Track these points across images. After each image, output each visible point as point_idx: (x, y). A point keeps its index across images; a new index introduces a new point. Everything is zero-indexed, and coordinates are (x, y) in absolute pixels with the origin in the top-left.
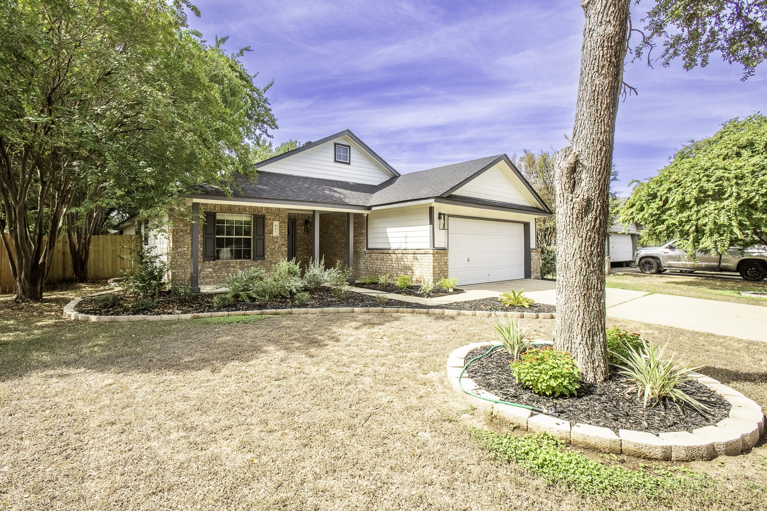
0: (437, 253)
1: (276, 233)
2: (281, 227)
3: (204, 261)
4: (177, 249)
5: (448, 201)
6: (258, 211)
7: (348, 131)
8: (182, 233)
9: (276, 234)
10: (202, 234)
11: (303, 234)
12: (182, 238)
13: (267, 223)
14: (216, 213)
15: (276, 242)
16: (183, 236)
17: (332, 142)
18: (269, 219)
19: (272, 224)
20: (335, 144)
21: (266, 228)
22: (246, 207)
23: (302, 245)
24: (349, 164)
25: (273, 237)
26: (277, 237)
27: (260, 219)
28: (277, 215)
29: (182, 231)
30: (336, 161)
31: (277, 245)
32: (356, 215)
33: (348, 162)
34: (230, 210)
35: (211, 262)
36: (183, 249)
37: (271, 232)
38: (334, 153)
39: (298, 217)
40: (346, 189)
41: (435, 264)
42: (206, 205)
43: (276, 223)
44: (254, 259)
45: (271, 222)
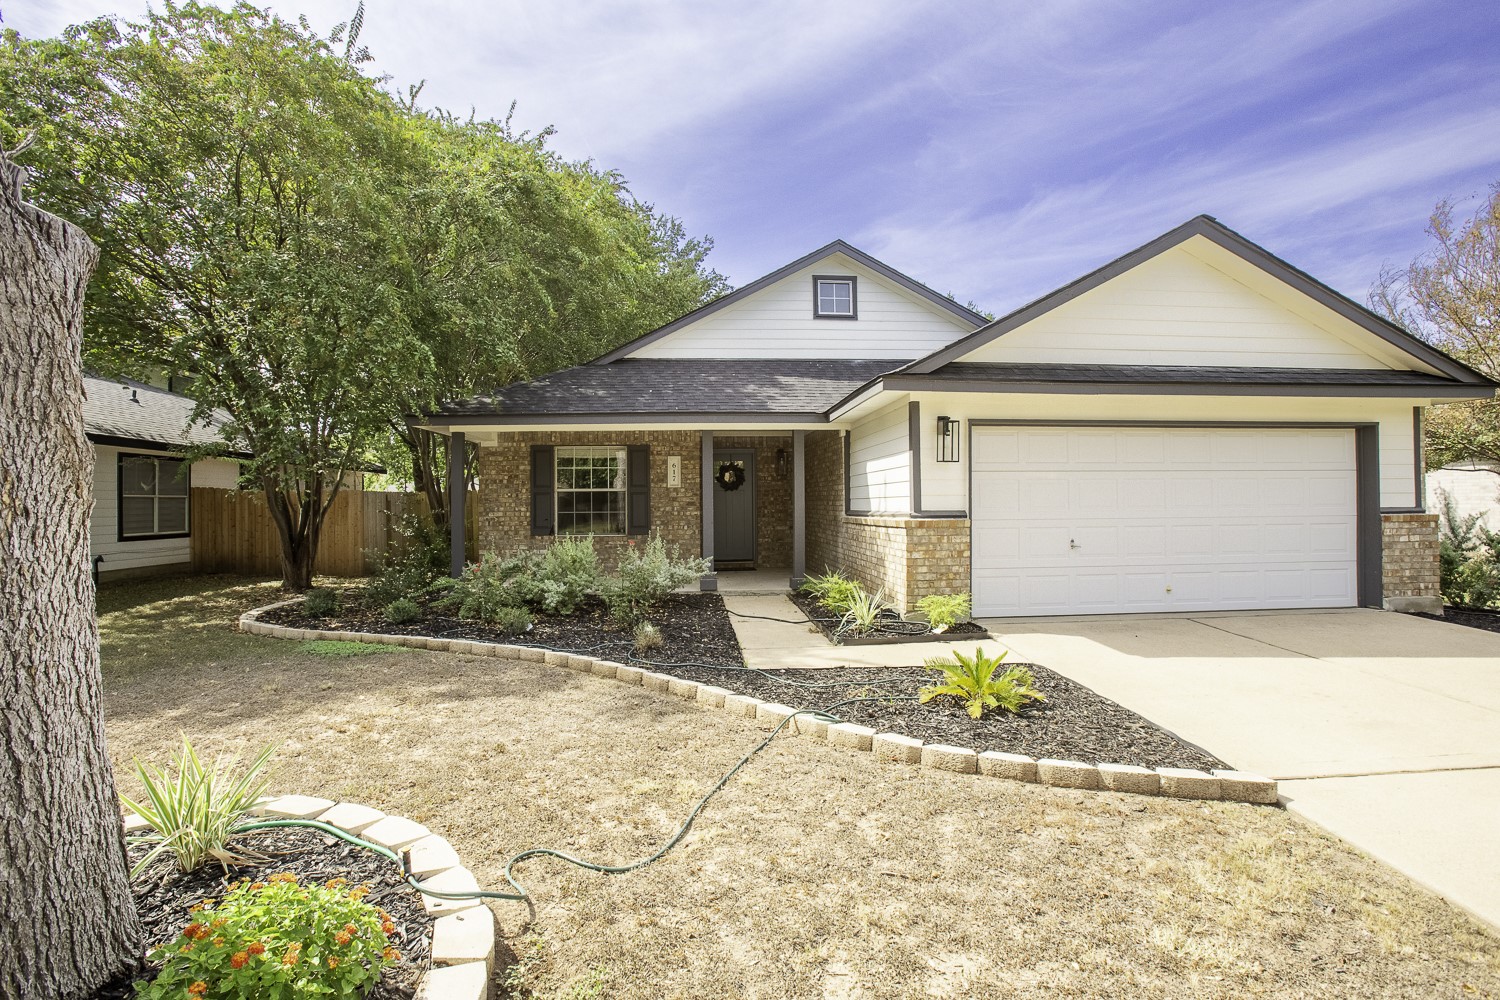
1: (674, 480)
2: (684, 467)
3: (533, 535)
4: (487, 514)
5: (941, 382)
6: (635, 439)
7: (840, 242)
8: (495, 487)
9: (676, 482)
10: (528, 486)
12: (495, 495)
13: (655, 461)
14: (553, 446)
15: (675, 499)
16: (496, 491)
17: (804, 279)
18: (659, 454)
19: (665, 462)
20: (816, 278)
21: (652, 472)
22: (610, 433)
23: (771, 503)
24: (854, 317)
25: (667, 489)
26: (676, 490)
27: (640, 453)
28: (676, 444)
29: (495, 482)
30: (817, 316)
31: (676, 504)
33: (851, 313)
34: (579, 439)
35: (546, 537)
36: (496, 514)
37: (664, 478)
38: (811, 298)
39: (761, 443)
41: (915, 555)
42: (534, 433)
43: (674, 461)
44: (630, 533)
45: (663, 458)
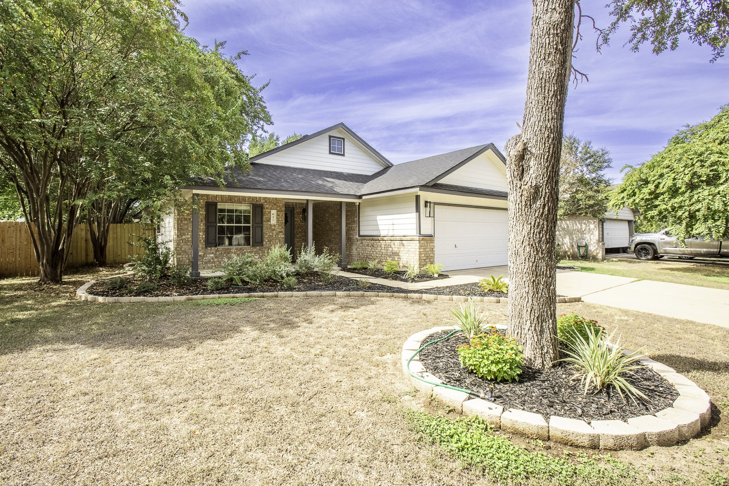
0: (423, 240)
1: (273, 221)
2: (278, 215)
3: (206, 247)
4: (182, 236)
5: (434, 190)
6: (257, 201)
7: (342, 124)
8: (186, 222)
9: (274, 222)
10: (204, 222)
11: (301, 222)
12: (186, 226)
13: (265, 212)
14: (217, 203)
15: (274, 230)
16: (187, 224)
17: (327, 135)
18: (267, 208)
19: (270, 212)
20: (330, 137)
21: (264, 217)
22: (245, 197)
23: (300, 232)
24: (343, 155)
25: (271, 225)
26: (274, 225)
27: (258, 208)
28: (275, 204)
29: (186, 219)
30: (330, 153)
31: (274, 232)
32: (349, 204)
33: (342, 153)
34: (231, 199)
35: (213, 248)
36: (187, 237)
37: (269, 220)
38: (328, 145)
39: (296, 205)
40: (339, 179)
41: (421, 250)
42: (207, 196)
43: (274, 212)
44: (253, 246)
45: (269, 210)
